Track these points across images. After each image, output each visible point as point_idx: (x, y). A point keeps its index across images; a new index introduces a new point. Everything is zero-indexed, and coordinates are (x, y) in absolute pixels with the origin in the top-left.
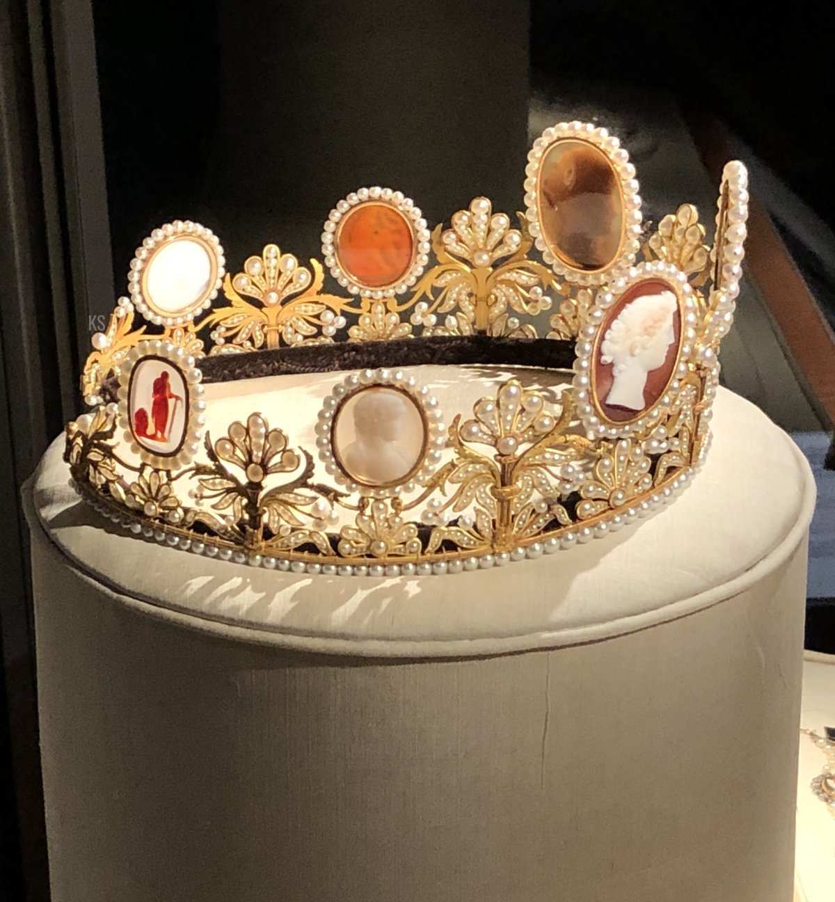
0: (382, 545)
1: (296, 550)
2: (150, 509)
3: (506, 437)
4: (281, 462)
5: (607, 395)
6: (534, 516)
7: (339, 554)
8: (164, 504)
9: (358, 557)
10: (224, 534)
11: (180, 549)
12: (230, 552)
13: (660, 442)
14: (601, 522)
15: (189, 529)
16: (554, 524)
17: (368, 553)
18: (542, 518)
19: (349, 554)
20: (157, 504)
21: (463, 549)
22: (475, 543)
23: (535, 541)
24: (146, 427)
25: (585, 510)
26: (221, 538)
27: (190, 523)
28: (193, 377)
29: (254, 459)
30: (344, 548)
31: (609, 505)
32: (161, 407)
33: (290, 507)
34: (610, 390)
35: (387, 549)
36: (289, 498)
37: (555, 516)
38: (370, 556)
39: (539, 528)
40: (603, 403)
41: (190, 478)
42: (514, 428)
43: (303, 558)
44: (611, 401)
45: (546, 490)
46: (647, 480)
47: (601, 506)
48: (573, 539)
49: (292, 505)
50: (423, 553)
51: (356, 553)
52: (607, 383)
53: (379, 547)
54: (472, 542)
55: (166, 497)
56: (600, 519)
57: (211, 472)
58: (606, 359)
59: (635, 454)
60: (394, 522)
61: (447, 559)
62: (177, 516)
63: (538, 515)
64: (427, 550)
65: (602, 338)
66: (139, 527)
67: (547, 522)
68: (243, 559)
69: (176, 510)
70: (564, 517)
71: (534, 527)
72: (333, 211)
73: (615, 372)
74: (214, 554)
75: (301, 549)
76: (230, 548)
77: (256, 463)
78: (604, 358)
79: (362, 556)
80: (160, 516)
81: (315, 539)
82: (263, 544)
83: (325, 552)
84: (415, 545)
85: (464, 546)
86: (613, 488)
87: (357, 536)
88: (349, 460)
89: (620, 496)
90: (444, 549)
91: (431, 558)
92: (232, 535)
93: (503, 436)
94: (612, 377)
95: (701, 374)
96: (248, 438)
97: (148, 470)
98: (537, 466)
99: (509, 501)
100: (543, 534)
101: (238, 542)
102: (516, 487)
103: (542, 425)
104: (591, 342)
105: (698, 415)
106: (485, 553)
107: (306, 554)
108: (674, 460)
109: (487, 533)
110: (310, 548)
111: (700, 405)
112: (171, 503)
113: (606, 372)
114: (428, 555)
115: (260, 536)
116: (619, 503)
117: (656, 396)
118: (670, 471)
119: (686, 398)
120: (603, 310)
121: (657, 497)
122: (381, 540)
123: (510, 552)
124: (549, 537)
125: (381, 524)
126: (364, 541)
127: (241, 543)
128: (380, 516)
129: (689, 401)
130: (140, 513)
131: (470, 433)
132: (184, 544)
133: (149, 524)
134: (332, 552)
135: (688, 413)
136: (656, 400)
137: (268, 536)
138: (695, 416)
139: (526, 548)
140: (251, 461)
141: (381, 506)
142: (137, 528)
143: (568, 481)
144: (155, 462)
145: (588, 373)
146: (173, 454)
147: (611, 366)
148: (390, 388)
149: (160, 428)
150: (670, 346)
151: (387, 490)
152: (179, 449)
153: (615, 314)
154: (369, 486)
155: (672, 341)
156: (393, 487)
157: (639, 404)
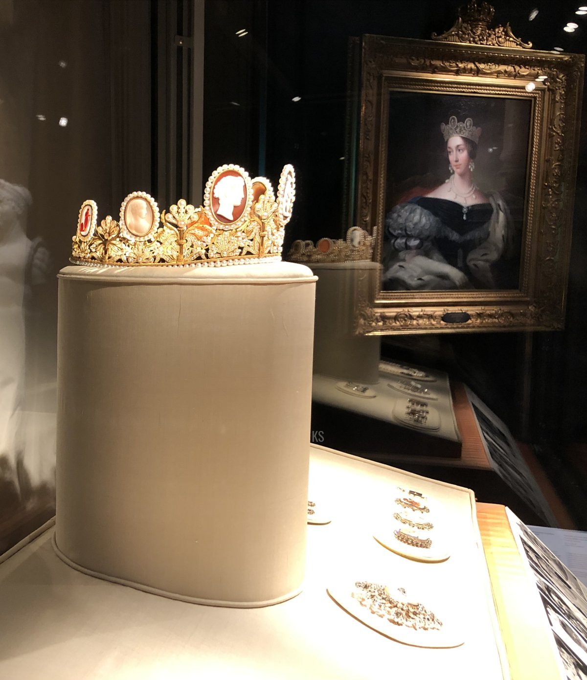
0: (141, 258)
2: (82, 255)
4: (113, 231)
5: (217, 211)
6: (192, 254)
7: (128, 263)
11: (87, 266)
12: (99, 265)
14: (218, 261)
15: (90, 259)
16: (200, 258)
17: (137, 261)
19: (131, 262)
20: (83, 253)
21: (167, 262)
22: (171, 260)
23: (192, 263)
24: (83, 228)
25: (211, 255)
26: (98, 260)
27: (90, 257)
30: (130, 260)
31: (221, 256)
32: (86, 220)
33: (114, 246)
35: (142, 261)
36: (114, 242)
38: (137, 263)
39: (194, 258)
40: (215, 213)
42: (184, 218)
43: (116, 264)
44: (218, 213)
45: (196, 244)
46: (237, 251)
47: (218, 256)
48: (206, 265)
50: (154, 262)
51: (133, 262)
52: (217, 206)
55: (86, 250)
57: (97, 239)
58: (216, 195)
59: (232, 239)
60: (144, 250)
61: (161, 265)
62: (88, 256)
63: (194, 253)
65: (214, 188)
68: (101, 266)
69: (87, 254)
70: (204, 256)
71: (192, 258)
73: (220, 202)
74: (93, 265)
75: (117, 261)
76: (99, 263)
78: (214, 195)
79: (135, 263)
80: (84, 257)
81: (122, 257)
82: (107, 260)
83: (124, 262)
84: (151, 259)
86: (223, 250)
87: (134, 256)
89: (225, 253)
90: (161, 262)
92: (100, 259)
93: (180, 221)
94: (219, 204)
95: (262, 221)
96: (106, 225)
97: (83, 243)
98: (192, 234)
99: (182, 245)
100: (195, 261)
101: (101, 261)
102: (185, 241)
103: (193, 218)
104: (210, 188)
105: (262, 237)
106: (175, 265)
107: (119, 263)
108: (251, 250)
109: (175, 257)
110: (120, 260)
111: (263, 233)
112: (86, 252)
113: (216, 201)
114: (155, 263)
115: (107, 258)
116: (225, 255)
117: (238, 216)
118: (249, 253)
119: (255, 227)
120: (215, 177)
121: (242, 260)
122: (140, 257)
123: (183, 265)
124: (198, 262)
125: (140, 250)
126: (136, 257)
127: (102, 261)
128: (140, 248)
129: (256, 229)
130: (80, 257)
131: (168, 218)
132: (88, 264)
133: (81, 260)
134: (126, 261)
135: (257, 234)
136: (238, 218)
137: (109, 258)
138: (261, 237)
139: (189, 265)
140: (106, 232)
141: (141, 244)
142: (78, 263)
143: (204, 242)
144: (84, 240)
145: (209, 200)
146: (87, 235)
147: (218, 199)
148: (141, 197)
149: (86, 227)
150: (243, 198)
151: (142, 238)
152: (89, 232)
153: (218, 179)
154: (136, 236)
155: (243, 196)
156: (144, 236)
157: (231, 218)
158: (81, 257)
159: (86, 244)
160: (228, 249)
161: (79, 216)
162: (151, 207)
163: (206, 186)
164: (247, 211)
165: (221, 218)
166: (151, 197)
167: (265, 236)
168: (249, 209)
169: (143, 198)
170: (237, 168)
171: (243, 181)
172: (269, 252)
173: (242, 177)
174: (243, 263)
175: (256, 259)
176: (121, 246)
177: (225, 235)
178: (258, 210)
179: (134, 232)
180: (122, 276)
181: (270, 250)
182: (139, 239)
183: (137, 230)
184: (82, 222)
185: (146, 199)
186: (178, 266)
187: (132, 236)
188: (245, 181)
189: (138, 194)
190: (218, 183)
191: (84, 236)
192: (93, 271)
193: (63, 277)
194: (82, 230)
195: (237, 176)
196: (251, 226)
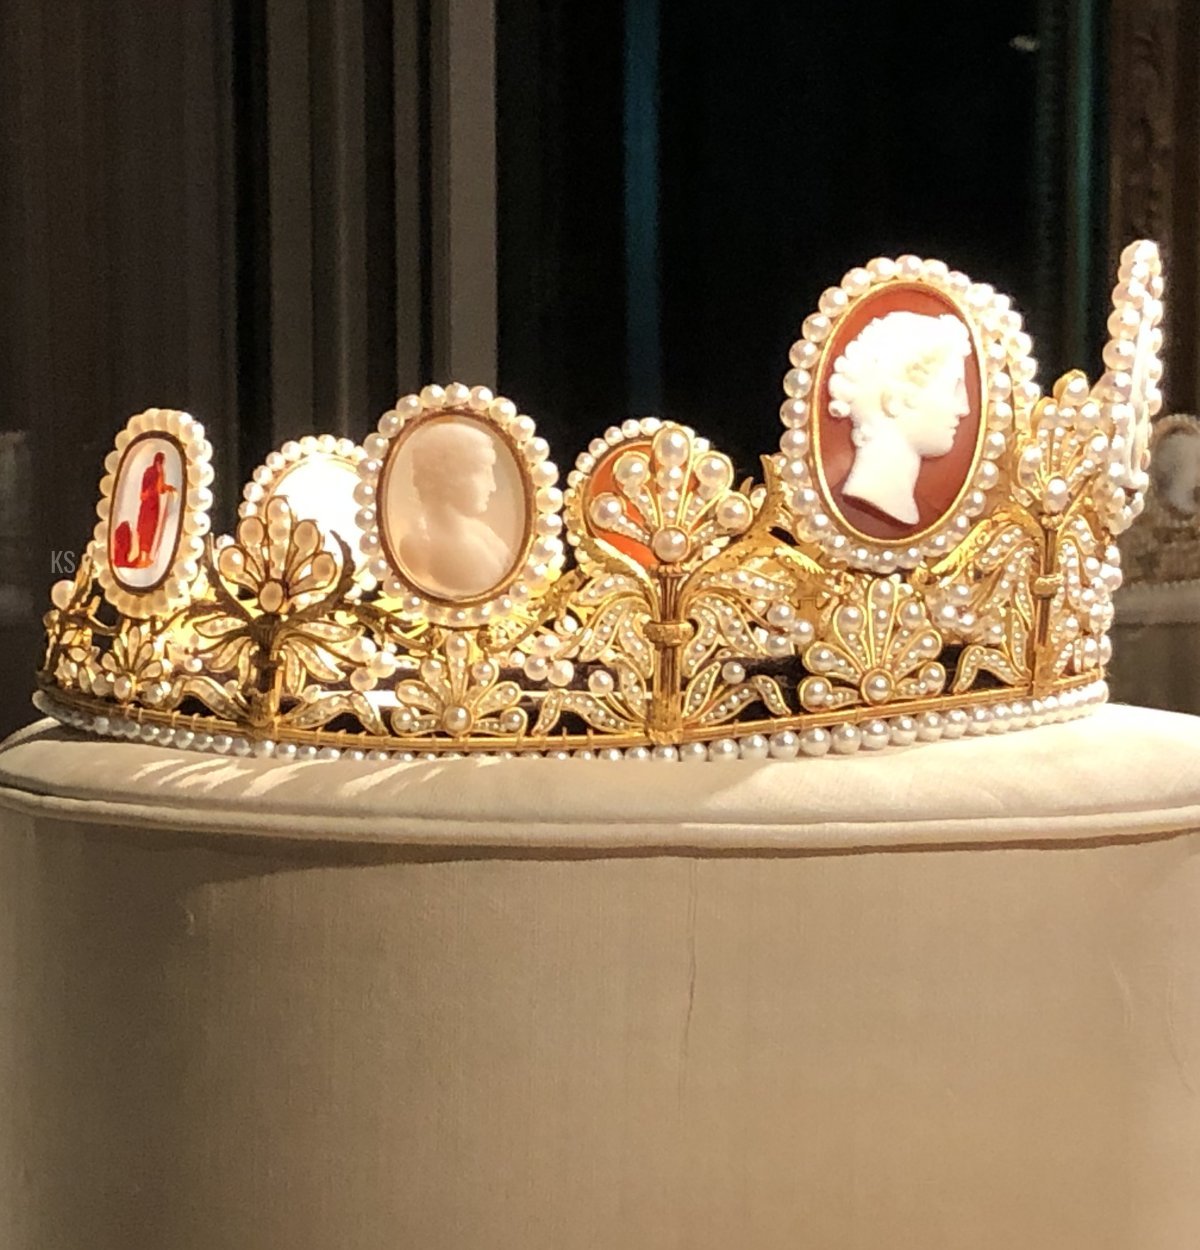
0: (462, 713)
1: (328, 728)
2: (122, 688)
3: (667, 530)
4: (312, 574)
5: (844, 480)
6: (721, 688)
7: (394, 734)
8: (143, 676)
9: (424, 736)
10: (222, 712)
11: (159, 745)
12: (229, 740)
13: (961, 612)
14: (846, 725)
15: (174, 710)
16: (757, 710)
17: (439, 729)
18: (736, 694)
19: (409, 731)
20: (134, 678)
21: (597, 732)
22: (617, 722)
23: (722, 735)
24: (128, 550)
25: (813, 693)
26: (219, 718)
27: (177, 699)
28: (196, 453)
29: (273, 574)
30: (400, 720)
31: (860, 697)
32: (150, 511)
33: (318, 648)
34: (849, 471)
35: (468, 725)
36: (316, 629)
37: (759, 694)
38: (441, 734)
39: (729, 711)
40: (837, 489)
41: (183, 625)
42: (681, 516)
43: (337, 740)
44: (853, 488)
45: (742, 641)
46: (935, 673)
47: (844, 696)
48: (793, 744)
49: (320, 642)
50: (528, 733)
51: (420, 729)
52: (843, 460)
53: (455, 718)
54: (612, 722)
55: (147, 663)
56: (844, 719)
57: (212, 608)
58: (840, 407)
59: (909, 615)
60: (481, 671)
61: (567, 748)
62: (159, 692)
63: (729, 687)
64: (536, 728)
65: (830, 370)
66: (105, 722)
67: (745, 704)
68: (247, 750)
69: (158, 683)
70: (777, 701)
71: (722, 708)
72: (583, 454)
73: (857, 439)
74: (206, 746)
75: (333, 726)
76: (228, 733)
77: (276, 581)
78: (833, 405)
79: (429, 735)
80: (137, 699)
81: (357, 707)
82: (277, 720)
83: (371, 730)
84: (516, 718)
85: (599, 727)
86: (868, 667)
87: (421, 697)
88: (404, 547)
89: (881, 683)
90: (565, 730)
91: (542, 742)
92: (234, 711)
93: (662, 528)
94: (854, 448)
95: (1045, 520)
96: (267, 540)
97: (127, 624)
98: (723, 592)
99: (674, 648)
100: (738, 725)
101: (241, 721)
102: (686, 626)
103: (729, 513)
104: (809, 371)
105: (1044, 600)
106: (635, 743)
107: (342, 734)
108: (994, 663)
109: (637, 706)
110: (348, 722)
111: (1048, 581)
112: (152, 672)
113: (839, 434)
114: (537, 738)
115: (274, 706)
116: (878, 695)
117: (937, 506)
118: (986, 679)
119: (1011, 550)
120: (833, 320)
121: (958, 715)
122: (459, 705)
123: (677, 747)
124: (749, 731)
125: (459, 675)
126: (432, 707)
127: (246, 721)
128: (458, 661)
129: (1020, 562)
130: (111, 699)
131: (605, 514)
132: (164, 735)
133: (120, 714)
134: (383, 728)
135: (1021, 585)
136: (940, 515)
137: (287, 706)
138: (1036, 598)
139: (707, 744)
140: (268, 578)
141: (461, 643)
142: (103, 725)
143: (780, 631)
144: (137, 608)
145: (807, 428)
146: (159, 585)
147: (848, 423)
148: (468, 414)
149: (147, 543)
150: (962, 419)
151: (469, 611)
152: (167, 575)
153: (850, 331)
154: (438, 601)
155: (965, 410)
156: (478, 604)
157: (907, 513)
158: (120, 694)
159: (145, 629)
160: (895, 666)
161: (105, 485)
162: (520, 462)
163: (793, 360)
164: (983, 477)
165: (864, 514)
166: (520, 412)
167: (1053, 596)
168: (990, 469)
169: (478, 418)
170: (932, 272)
171: (967, 335)
172: (1070, 671)
173: (962, 319)
174: (960, 729)
175: (1018, 708)
176: (358, 648)
177: (878, 594)
178: (1028, 470)
179: (428, 583)
180: (386, 814)
181: (1071, 662)
182: (454, 617)
183: (440, 573)
184: (121, 519)
185: (491, 424)
186: (650, 748)
187: (416, 601)
188: (971, 339)
189: (452, 397)
190: (851, 348)
191: (140, 592)
192: (216, 779)
193: (40, 807)
194: (121, 558)
195: (936, 315)
196: (993, 551)
